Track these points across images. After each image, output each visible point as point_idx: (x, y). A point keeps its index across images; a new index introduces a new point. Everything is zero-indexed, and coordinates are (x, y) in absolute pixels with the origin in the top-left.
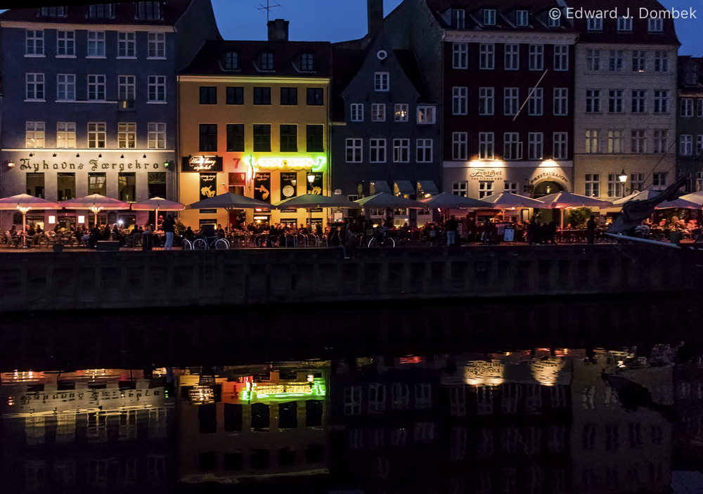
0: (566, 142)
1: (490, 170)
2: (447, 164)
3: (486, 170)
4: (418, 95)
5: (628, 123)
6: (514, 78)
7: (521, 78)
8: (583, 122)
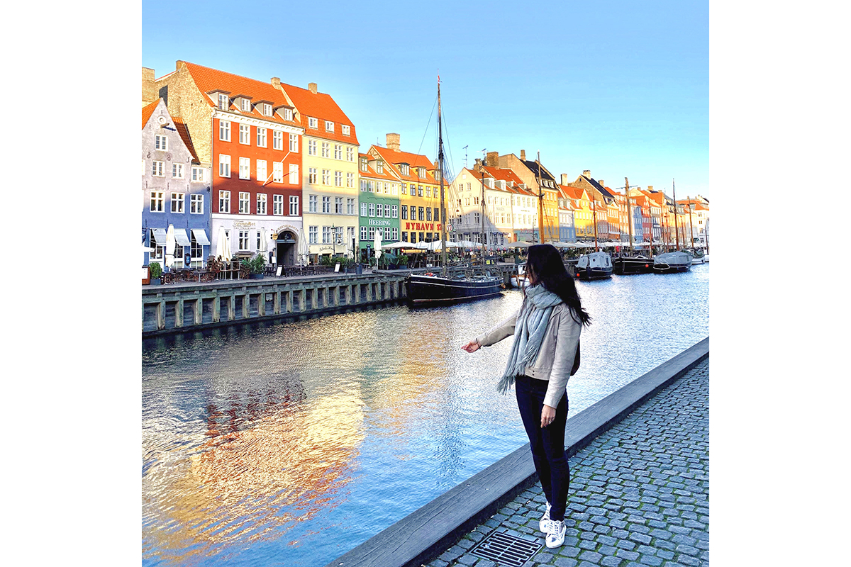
0: (297, 202)
1: (247, 222)
2: (214, 215)
3: (245, 222)
4: (192, 158)
5: (334, 191)
6: (264, 153)
7: (269, 154)
8: (308, 190)
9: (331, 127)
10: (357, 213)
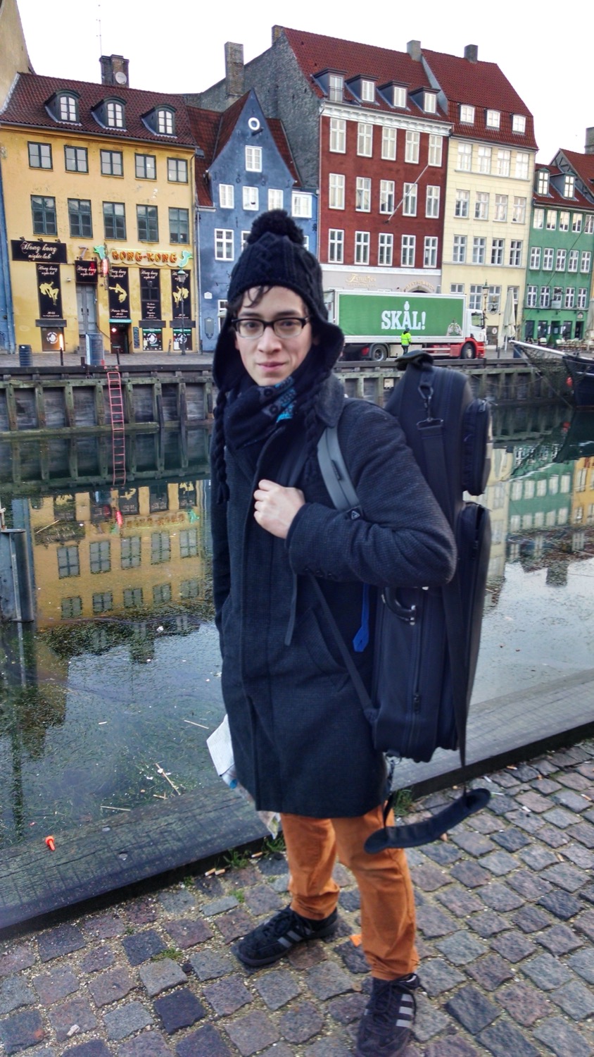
1: (365, 276)
3: (362, 276)
4: (292, 180)
5: (490, 231)
6: (391, 170)
7: (398, 171)
8: (452, 227)
10: (523, 263)
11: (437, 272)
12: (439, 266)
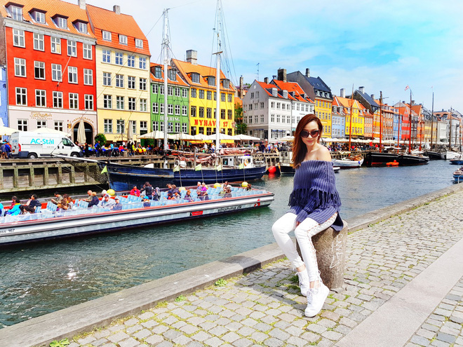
0: (92, 100)
1: (44, 113)
2: (11, 107)
3: (42, 113)
5: (127, 93)
6: (58, 59)
7: (63, 60)
8: (101, 90)
9: (124, 40)
10: (149, 111)
11: (95, 113)
12: (96, 109)
